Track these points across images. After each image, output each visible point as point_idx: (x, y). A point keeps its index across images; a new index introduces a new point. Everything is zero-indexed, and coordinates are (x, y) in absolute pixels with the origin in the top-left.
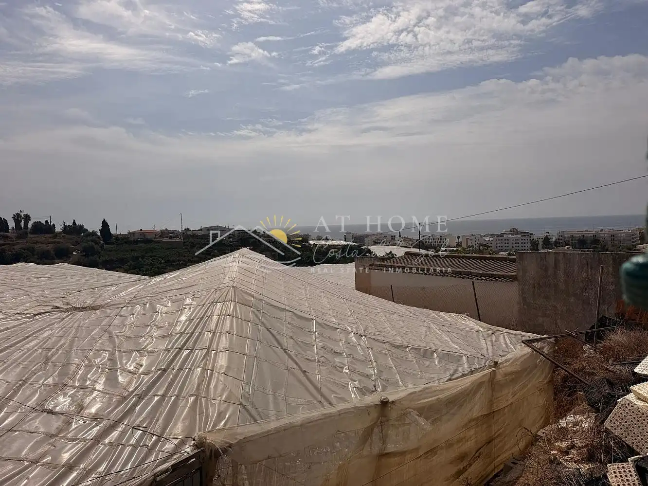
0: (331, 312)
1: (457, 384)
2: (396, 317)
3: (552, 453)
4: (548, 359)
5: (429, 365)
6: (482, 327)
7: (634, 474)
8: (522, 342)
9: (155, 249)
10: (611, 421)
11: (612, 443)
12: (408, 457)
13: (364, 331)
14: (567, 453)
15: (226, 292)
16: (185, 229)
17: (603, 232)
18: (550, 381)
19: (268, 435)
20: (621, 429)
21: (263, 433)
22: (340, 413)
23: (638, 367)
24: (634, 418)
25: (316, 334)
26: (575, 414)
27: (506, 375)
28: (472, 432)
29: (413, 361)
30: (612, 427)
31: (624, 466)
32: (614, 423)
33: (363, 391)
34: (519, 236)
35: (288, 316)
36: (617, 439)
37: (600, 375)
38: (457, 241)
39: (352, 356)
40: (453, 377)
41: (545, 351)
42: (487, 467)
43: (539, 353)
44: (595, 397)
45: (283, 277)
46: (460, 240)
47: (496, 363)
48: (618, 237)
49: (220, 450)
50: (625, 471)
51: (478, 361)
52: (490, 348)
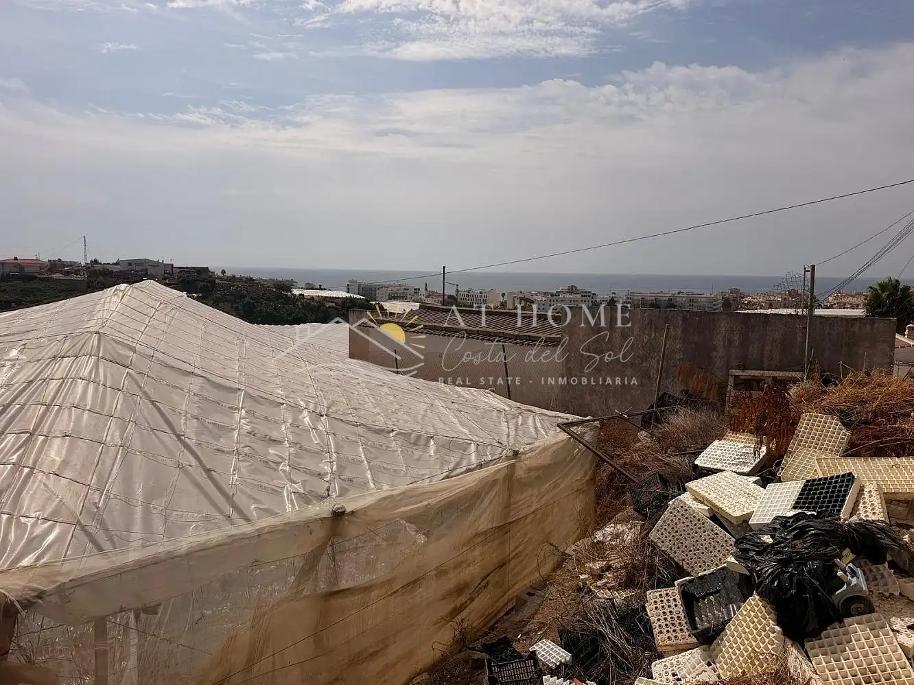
0: (278, 381)
1: (455, 483)
2: (386, 390)
3: (581, 577)
4: (588, 448)
5: (420, 457)
6: (510, 406)
7: (679, 603)
8: (558, 426)
9: (40, 290)
10: (658, 531)
11: (657, 560)
12: (375, 594)
13: (328, 408)
14: (600, 577)
15: (83, 341)
16: (92, 262)
17: (681, 295)
18: (591, 479)
19: (121, 574)
20: (670, 541)
21: (113, 569)
22: (259, 534)
23: (700, 457)
24: (688, 526)
25: (243, 411)
26: (616, 523)
27: (530, 470)
28: (477, 552)
29: (397, 451)
30: (659, 538)
31: (668, 592)
32: (662, 534)
33: (305, 498)
34: (579, 296)
35: (195, 384)
36: (663, 556)
37: (653, 468)
38: (501, 299)
39: (298, 446)
40: (454, 473)
41: (587, 438)
42: (497, 601)
43: (578, 440)
44: (644, 499)
45: (204, 325)
46: (505, 298)
47: (516, 453)
48: (698, 302)
49: (16, 604)
50: (668, 600)
51: (492, 449)
52: (512, 433)
